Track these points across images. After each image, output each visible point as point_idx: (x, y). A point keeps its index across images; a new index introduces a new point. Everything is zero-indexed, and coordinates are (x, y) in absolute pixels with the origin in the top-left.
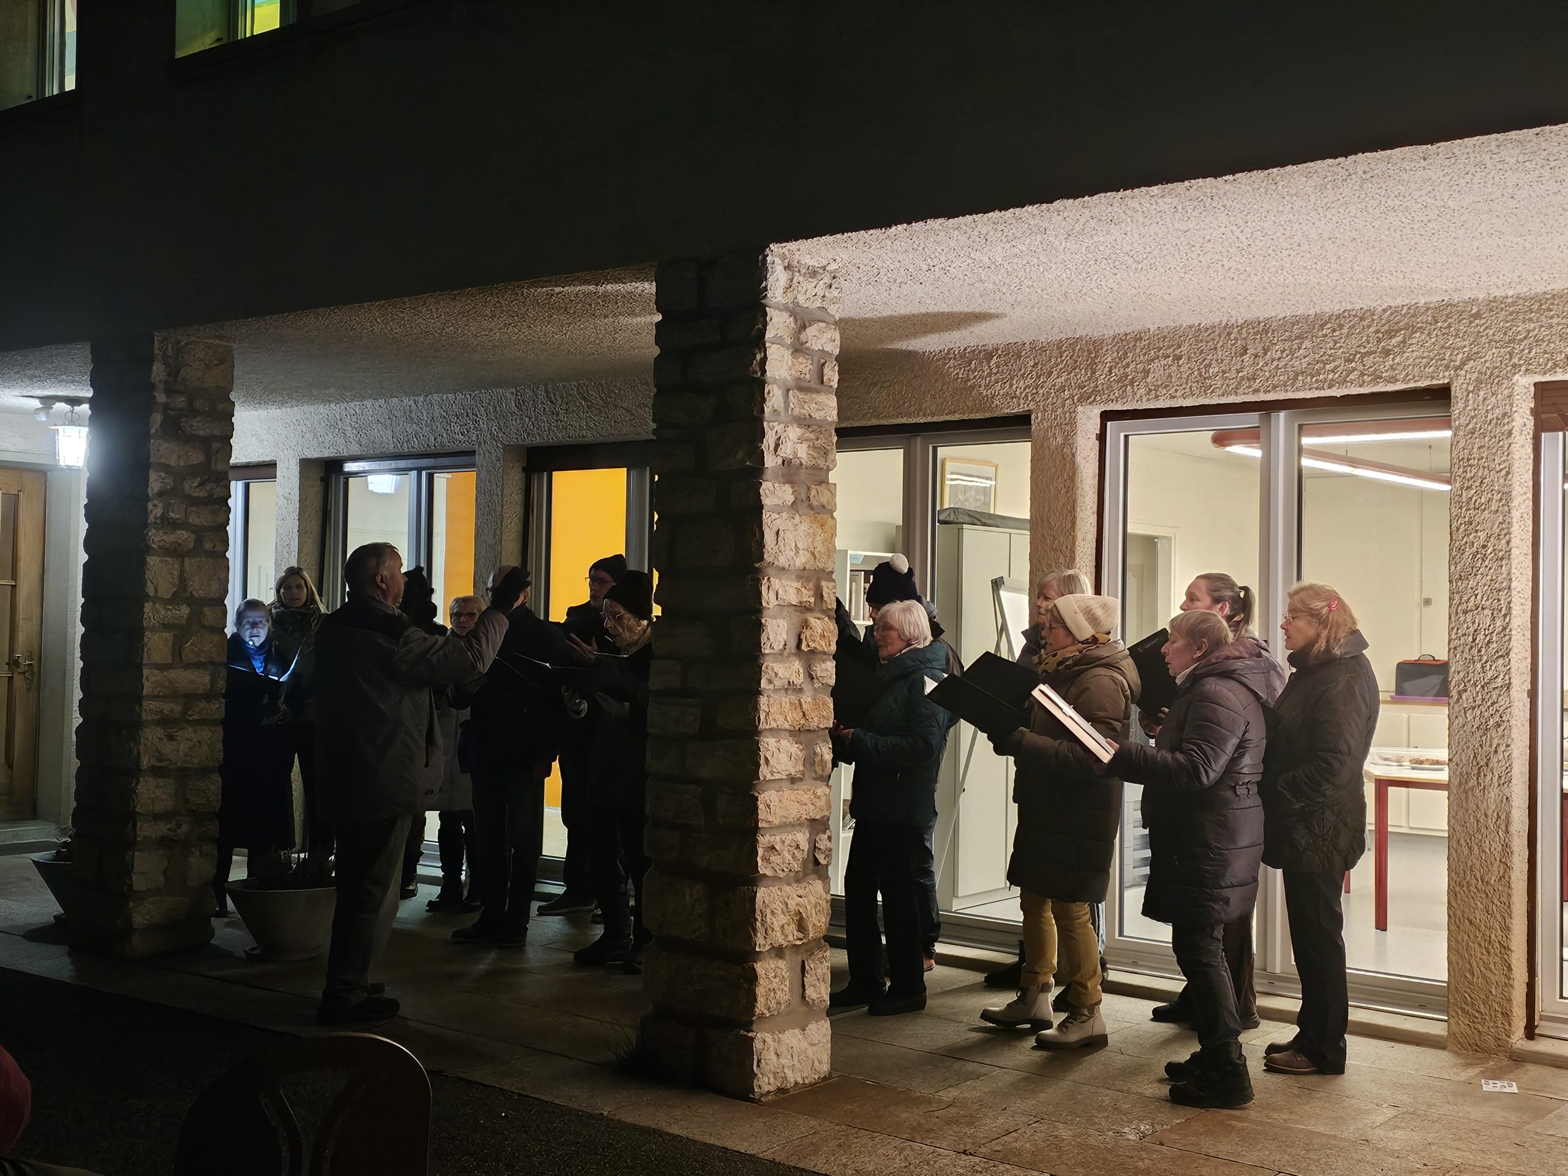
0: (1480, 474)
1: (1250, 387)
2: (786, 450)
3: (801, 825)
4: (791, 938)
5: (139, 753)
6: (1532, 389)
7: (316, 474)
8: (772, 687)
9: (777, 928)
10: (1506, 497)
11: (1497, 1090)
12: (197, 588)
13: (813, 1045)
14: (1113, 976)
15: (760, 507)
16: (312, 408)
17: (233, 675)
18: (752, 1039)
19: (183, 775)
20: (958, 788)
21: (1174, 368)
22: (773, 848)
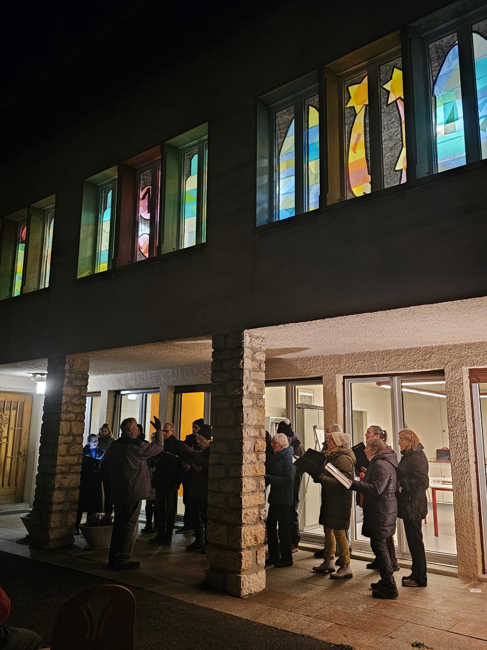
0: (455, 396)
1: (386, 369)
2: (250, 389)
3: (255, 506)
4: (253, 543)
5: (55, 483)
6: (468, 371)
7: (113, 394)
8: (246, 462)
9: (248, 540)
10: (463, 402)
11: (475, 592)
12: (75, 431)
13: (260, 579)
14: (354, 553)
15: (242, 406)
16: (112, 375)
17: (85, 458)
18: (241, 577)
19: (68, 490)
20: (305, 492)
21: (363, 364)
22: (247, 514)
